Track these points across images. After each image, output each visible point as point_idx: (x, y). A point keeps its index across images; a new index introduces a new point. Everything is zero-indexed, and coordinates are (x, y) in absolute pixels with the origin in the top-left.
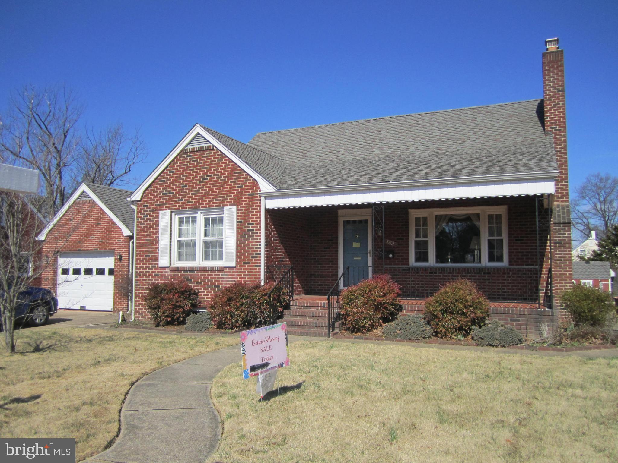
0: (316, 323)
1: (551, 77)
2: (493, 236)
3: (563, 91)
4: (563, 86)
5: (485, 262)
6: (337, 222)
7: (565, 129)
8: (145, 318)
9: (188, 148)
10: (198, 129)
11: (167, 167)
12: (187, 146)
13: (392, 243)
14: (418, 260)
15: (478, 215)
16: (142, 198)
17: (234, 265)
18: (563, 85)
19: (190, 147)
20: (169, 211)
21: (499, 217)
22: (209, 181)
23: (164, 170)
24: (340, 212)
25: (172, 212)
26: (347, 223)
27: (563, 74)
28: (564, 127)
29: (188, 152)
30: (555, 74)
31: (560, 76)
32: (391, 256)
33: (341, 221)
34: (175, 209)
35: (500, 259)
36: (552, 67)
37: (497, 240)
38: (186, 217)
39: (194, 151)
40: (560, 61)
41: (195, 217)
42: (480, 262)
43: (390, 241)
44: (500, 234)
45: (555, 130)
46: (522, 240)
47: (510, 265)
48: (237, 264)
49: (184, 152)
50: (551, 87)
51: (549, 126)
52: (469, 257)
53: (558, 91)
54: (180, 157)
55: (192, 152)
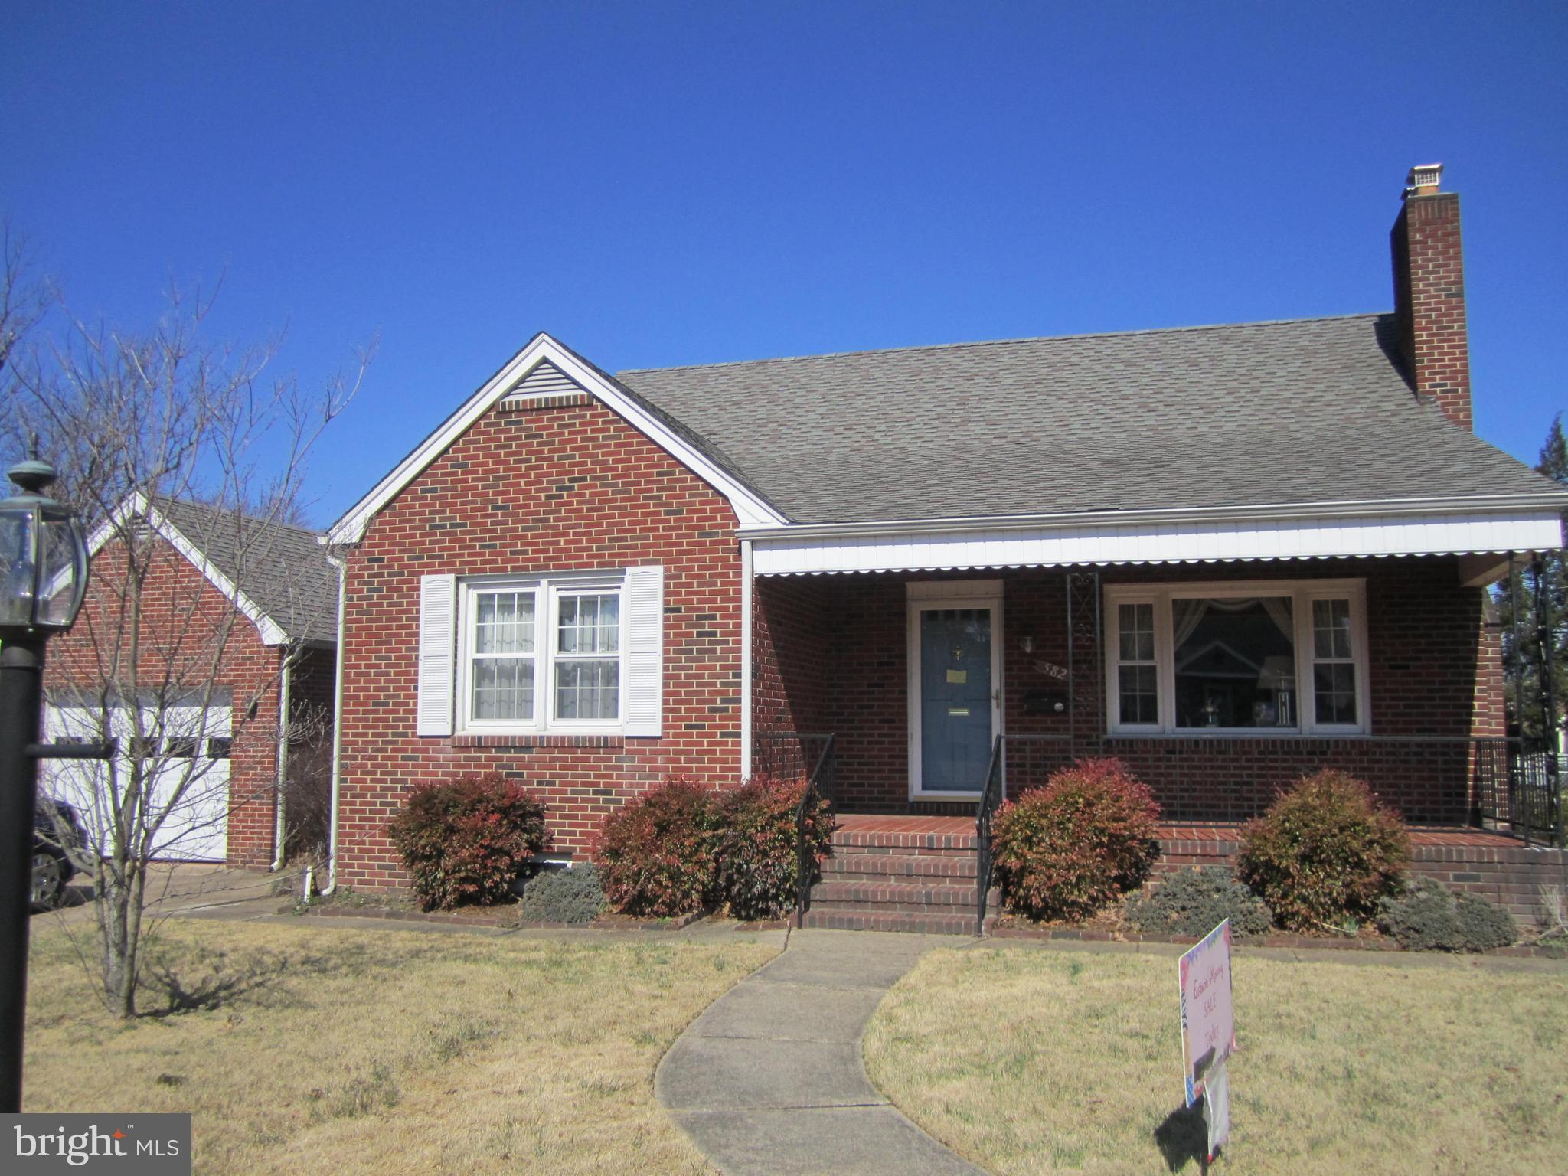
0: (928, 894)
1: (1430, 260)
2: (1328, 655)
3: (1459, 295)
4: (1461, 283)
5: (1309, 724)
6: (902, 615)
7: (1468, 391)
8: (371, 883)
9: (512, 398)
10: (544, 348)
11: (446, 450)
12: (508, 394)
13: (1059, 672)
14: (1126, 717)
15: (1286, 603)
16: (363, 538)
17: (656, 730)
18: (1459, 281)
19: (521, 398)
20: (452, 577)
21: (1341, 607)
22: (578, 495)
23: (435, 460)
24: (912, 588)
25: (458, 580)
26: (930, 616)
27: (1458, 254)
28: (1465, 384)
29: (511, 412)
30: (1440, 253)
31: (1450, 259)
32: (1059, 706)
33: (915, 613)
34: (471, 571)
35: (1347, 714)
36: (1433, 236)
37: (1338, 666)
38: (500, 595)
39: (532, 410)
40: (1452, 222)
41: (532, 596)
42: (1294, 720)
43: (1055, 668)
44: (1343, 651)
45: (1443, 392)
46: (1407, 667)
47: (1375, 731)
48: (665, 727)
49: (499, 410)
50: (1431, 285)
51: (1427, 380)
52: (1262, 709)
53: (1447, 296)
54: (486, 425)
55: (525, 410)
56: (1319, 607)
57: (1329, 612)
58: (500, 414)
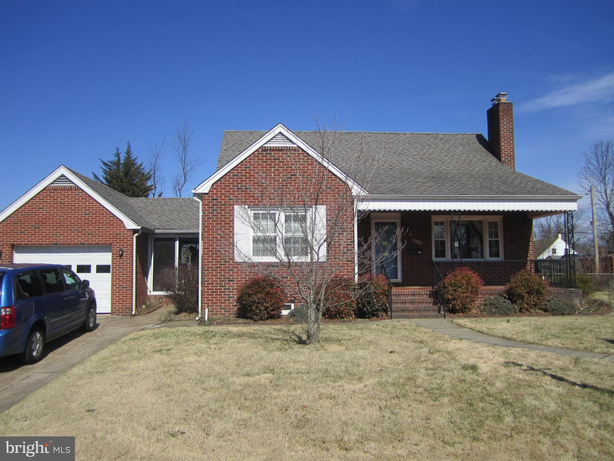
0: (424, 307)
1: (505, 121)
2: (492, 238)
3: (512, 133)
4: (513, 129)
5: (487, 257)
6: (369, 223)
7: (514, 161)
9: (266, 145)
10: (279, 129)
11: (242, 162)
12: (266, 143)
13: (419, 242)
14: (437, 256)
15: (480, 222)
16: (209, 191)
17: (324, 260)
18: (512, 129)
19: (272, 145)
20: (246, 207)
21: (496, 223)
22: (294, 180)
23: (238, 165)
24: (372, 215)
25: (248, 208)
27: (512, 120)
28: (514, 159)
29: (268, 150)
30: (507, 120)
31: (510, 121)
32: (419, 252)
33: (373, 222)
34: (253, 205)
35: (497, 255)
36: (506, 114)
37: (495, 241)
38: (262, 213)
39: (276, 150)
40: (510, 111)
41: (274, 214)
42: (482, 256)
43: (418, 241)
44: (497, 237)
45: (508, 161)
46: (514, 241)
47: (505, 259)
48: (328, 259)
49: (263, 149)
50: (505, 129)
51: (503, 157)
52: (474, 253)
53: (509, 133)
54: (258, 154)
55: (273, 150)
56: (490, 223)
57: (493, 225)
58: (263, 150)
